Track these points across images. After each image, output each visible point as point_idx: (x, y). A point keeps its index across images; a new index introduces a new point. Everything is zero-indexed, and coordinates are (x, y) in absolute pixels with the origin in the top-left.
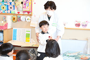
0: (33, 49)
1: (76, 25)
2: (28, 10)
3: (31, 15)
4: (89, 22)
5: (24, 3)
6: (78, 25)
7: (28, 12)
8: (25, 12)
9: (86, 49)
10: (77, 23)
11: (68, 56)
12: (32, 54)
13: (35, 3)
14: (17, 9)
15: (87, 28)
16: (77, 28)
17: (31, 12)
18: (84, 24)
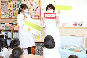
0: (42, 44)
1: (74, 25)
2: (38, 15)
3: (40, 18)
4: (84, 22)
5: (35, 10)
6: (75, 25)
7: (39, 16)
8: (36, 16)
9: (82, 43)
10: (74, 23)
11: (65, 49)
12: (41, 48)
13: (43, 9)
14: (31, 14)
15: (82, 26)
16: (75, 27)
17: (40, 16)
18: (80, 24)
